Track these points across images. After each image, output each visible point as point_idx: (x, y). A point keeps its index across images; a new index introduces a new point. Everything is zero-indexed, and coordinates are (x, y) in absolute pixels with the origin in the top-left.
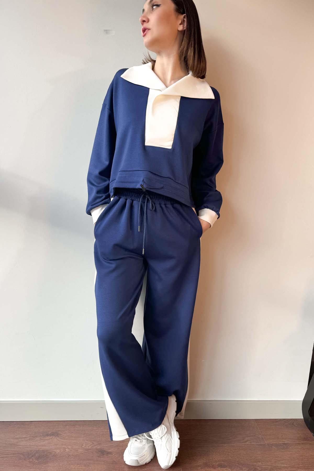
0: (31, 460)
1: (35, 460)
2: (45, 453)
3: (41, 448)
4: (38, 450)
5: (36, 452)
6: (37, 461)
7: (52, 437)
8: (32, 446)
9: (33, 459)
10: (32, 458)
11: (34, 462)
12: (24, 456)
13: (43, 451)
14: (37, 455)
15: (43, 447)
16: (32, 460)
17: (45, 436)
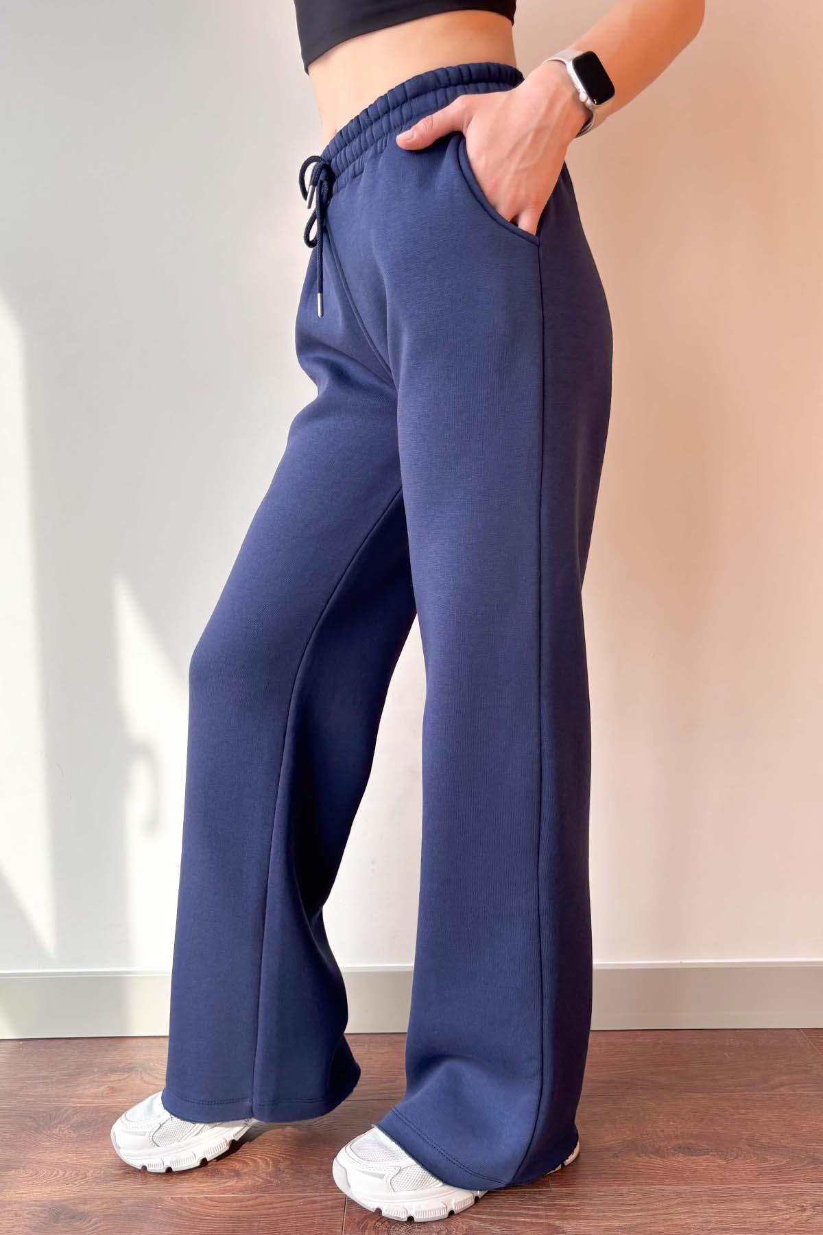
0: (54, 1132)
1: (66, 1132)
2: (102, 1114)
3: (88, 1103)
4: (81, 1107)
5: (74, 1111)
6: (73, 1135)
7: (126, 1075)
8: (64, 1097)
9: (63, 1129)
10: (62, 1126)
11: (65, 1135)
12: (35, 1120)
13: (97, 1110)
14: (76, 1118)
15: (96, 1101)
16: (59, 1130)
17: (107, 1073)
